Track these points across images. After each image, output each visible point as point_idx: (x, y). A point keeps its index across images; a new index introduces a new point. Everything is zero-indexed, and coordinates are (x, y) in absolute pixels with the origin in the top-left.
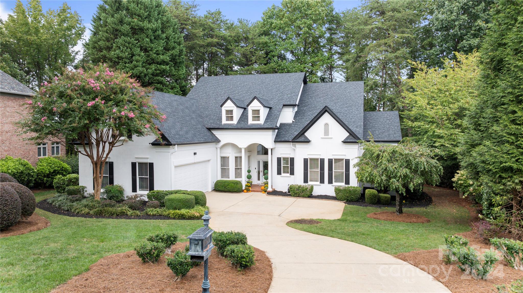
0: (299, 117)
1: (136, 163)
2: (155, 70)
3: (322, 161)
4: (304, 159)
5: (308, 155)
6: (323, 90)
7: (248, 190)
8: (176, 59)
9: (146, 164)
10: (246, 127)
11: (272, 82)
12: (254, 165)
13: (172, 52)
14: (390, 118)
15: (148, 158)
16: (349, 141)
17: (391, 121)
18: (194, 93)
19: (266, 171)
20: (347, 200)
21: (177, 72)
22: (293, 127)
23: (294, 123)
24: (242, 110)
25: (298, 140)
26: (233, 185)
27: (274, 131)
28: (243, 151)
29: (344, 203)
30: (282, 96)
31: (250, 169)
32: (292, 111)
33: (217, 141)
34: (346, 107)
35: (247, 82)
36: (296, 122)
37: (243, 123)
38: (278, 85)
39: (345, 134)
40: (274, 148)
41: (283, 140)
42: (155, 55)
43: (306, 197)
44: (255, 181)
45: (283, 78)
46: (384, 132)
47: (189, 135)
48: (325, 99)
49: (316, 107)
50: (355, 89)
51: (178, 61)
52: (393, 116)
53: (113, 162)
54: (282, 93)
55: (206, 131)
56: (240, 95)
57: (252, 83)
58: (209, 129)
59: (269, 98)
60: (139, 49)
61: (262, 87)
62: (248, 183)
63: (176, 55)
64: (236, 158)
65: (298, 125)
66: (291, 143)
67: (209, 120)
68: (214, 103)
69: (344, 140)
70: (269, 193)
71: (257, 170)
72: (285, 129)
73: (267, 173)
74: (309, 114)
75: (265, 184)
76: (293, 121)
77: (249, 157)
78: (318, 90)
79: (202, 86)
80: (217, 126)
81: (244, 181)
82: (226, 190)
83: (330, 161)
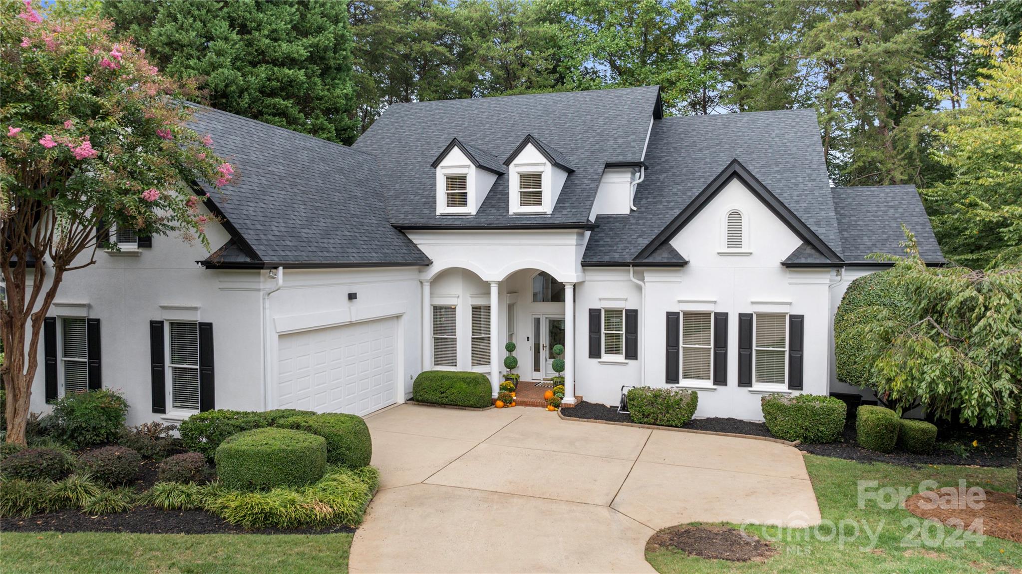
0: (647, 198)
1: (162, 323)
2: (269, 80)
3: (722, 320)
4: (668, 314)
5: (680, 302)
6: (707, 132)
7: (507, 402)
8: (327, 56)
9: (192, 325)
10: (503, 222)
11: (571, 111)
12: (525, 330)
13: (316, 40)
14: (896, 202)
15: (196, 309)
16: (803, 261)
17: (900, 210)
18: (369, 142)
19: (558, 347)
20: (805, 438)
21: (328, 90)
22: (632, 224)
23: (636, 214)
24: (491, 179)
25: (650, 260)
26: (464, 386)
27: (582, 235)
28: (494, 290)
29: (796, 446)
30: (602, 143)
31: (514, 342)
32: (629, 180)
33: (424, 262)
34: (778, 172)
35: (506, 112)
36: (642, 212)
37: (493, 211)
38: (589, 117)
39: (791, 243)
40: (583, 282)
41: (606, 259)
42: (267, 41)
43: (676, 426)
44: (526, 372)
45: (601, 101)
46: (887, 239)
47: (332, 241)
48: (715, 152)
49: (693, 173)
50: (793, 127)
51: (332, 63)
52: (903, 199)
53: (98, 321)
54: (602, 136)
55: (392, 234)
56: (489, 142)
57: (520, 114)
58: (402, 230)
59: (566, 148)
60: (225, 25)
61: (546, 122)
62: (507, 379)
63: (326, 49)
64: (476, 309)
65: (646, 219)
66: (631, 268)
67: (403, 205)
68: (419, 162)
69: (789, 258)
70: (568, 412)
71: (532, 342)
72: (611, 230)
73: (562, 352)
74: (675, 190)
75: (555, 384)
76: (632, 210)
77: (511, 308)
78: (694, 133)
79: (392, 124)
80: (422, 221)
81: (495, 373)
82: (444, 401)
83: (745, 321)
